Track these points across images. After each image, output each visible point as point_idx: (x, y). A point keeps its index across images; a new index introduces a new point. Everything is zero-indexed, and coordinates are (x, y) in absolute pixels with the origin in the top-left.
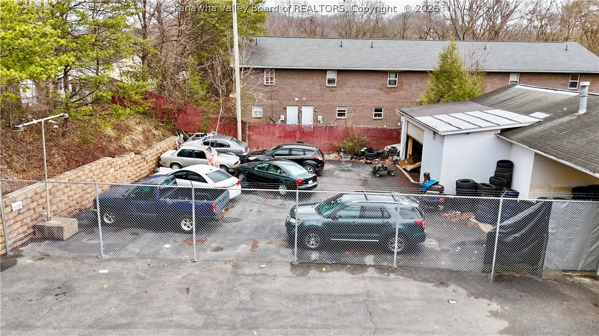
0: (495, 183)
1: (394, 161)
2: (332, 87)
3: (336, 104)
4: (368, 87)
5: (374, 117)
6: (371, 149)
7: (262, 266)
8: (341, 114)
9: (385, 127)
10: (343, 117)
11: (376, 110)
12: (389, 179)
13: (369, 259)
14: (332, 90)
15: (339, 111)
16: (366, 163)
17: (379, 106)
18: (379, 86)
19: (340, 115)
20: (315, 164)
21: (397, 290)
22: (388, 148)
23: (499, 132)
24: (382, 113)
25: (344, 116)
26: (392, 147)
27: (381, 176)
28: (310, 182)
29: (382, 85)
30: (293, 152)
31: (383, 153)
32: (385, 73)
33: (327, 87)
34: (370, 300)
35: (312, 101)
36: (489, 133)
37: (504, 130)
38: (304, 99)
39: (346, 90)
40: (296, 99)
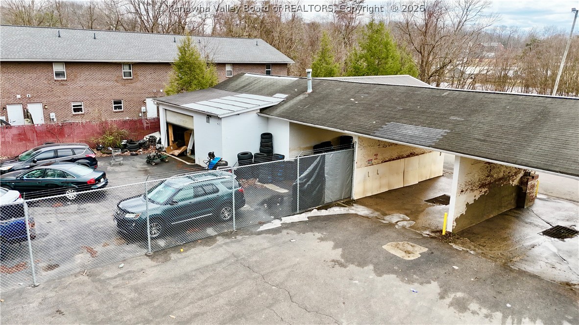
0: (266, 152)
1: (158, 150)
2: (62, 81)
3: (70, 98)
4: (104, 80)
5: (114, 110)
6: (131, 141)
7: (121, 266)
8: (77, 109)
9: (127, 118)
10: (80, 113)
11: (115, 103)
12: (165, 166)
13: (210, 231)
14: (62, 83)
15: (74, 106)
16: (132, 155)
17: (117, 98)
18: (115, 78)
19: (75, 110)
20: (88, 163)
21: (251, 246)
22: (146, 138)
23: (259, 111)
24: (122, 105)
25: (82, 111)
26: (151, 137)
27: (156, 164)
28: (102, 180)
29: (118, 77)
30: (59, 154)
31: (144, 143)
32: (119, 65)
33: (55, 81)
34: (239, 259)
35: (40, 97)
36: (251, 112)
37: (262, 110)
38: (28, 96)
39: (80, 83)
40: (19, 96)
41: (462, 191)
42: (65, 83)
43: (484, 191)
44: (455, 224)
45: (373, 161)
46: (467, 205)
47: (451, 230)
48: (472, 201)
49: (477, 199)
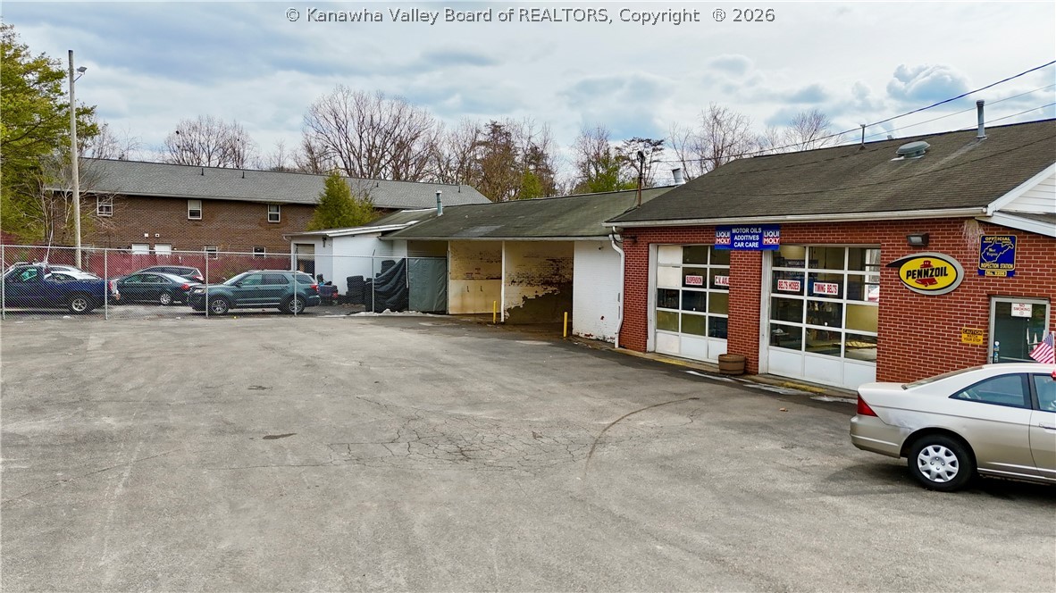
2: (196, 221)
3: (204, 241)
4: (244, 222)
11: (256, 250)
14: (196, 224)
17: (259, 244)
18: (257, 220)
23: (380, 234)
24: (264, 253)
29: (262, 220)
32: (263, 205)
33: (189, 220)
35: (169, 237)
36: (371, 235)
37: (384, 233)
38: (157, 235)
39: (216, 225)
40: (146, 235)
41: (513, 282)
42: (199, 223)
43: (550, 290)
44: (507, 314)
45: (474, 276)
46: (525, 298)
47: (502, 320)
48: (531, 296)
49: (540, 295)
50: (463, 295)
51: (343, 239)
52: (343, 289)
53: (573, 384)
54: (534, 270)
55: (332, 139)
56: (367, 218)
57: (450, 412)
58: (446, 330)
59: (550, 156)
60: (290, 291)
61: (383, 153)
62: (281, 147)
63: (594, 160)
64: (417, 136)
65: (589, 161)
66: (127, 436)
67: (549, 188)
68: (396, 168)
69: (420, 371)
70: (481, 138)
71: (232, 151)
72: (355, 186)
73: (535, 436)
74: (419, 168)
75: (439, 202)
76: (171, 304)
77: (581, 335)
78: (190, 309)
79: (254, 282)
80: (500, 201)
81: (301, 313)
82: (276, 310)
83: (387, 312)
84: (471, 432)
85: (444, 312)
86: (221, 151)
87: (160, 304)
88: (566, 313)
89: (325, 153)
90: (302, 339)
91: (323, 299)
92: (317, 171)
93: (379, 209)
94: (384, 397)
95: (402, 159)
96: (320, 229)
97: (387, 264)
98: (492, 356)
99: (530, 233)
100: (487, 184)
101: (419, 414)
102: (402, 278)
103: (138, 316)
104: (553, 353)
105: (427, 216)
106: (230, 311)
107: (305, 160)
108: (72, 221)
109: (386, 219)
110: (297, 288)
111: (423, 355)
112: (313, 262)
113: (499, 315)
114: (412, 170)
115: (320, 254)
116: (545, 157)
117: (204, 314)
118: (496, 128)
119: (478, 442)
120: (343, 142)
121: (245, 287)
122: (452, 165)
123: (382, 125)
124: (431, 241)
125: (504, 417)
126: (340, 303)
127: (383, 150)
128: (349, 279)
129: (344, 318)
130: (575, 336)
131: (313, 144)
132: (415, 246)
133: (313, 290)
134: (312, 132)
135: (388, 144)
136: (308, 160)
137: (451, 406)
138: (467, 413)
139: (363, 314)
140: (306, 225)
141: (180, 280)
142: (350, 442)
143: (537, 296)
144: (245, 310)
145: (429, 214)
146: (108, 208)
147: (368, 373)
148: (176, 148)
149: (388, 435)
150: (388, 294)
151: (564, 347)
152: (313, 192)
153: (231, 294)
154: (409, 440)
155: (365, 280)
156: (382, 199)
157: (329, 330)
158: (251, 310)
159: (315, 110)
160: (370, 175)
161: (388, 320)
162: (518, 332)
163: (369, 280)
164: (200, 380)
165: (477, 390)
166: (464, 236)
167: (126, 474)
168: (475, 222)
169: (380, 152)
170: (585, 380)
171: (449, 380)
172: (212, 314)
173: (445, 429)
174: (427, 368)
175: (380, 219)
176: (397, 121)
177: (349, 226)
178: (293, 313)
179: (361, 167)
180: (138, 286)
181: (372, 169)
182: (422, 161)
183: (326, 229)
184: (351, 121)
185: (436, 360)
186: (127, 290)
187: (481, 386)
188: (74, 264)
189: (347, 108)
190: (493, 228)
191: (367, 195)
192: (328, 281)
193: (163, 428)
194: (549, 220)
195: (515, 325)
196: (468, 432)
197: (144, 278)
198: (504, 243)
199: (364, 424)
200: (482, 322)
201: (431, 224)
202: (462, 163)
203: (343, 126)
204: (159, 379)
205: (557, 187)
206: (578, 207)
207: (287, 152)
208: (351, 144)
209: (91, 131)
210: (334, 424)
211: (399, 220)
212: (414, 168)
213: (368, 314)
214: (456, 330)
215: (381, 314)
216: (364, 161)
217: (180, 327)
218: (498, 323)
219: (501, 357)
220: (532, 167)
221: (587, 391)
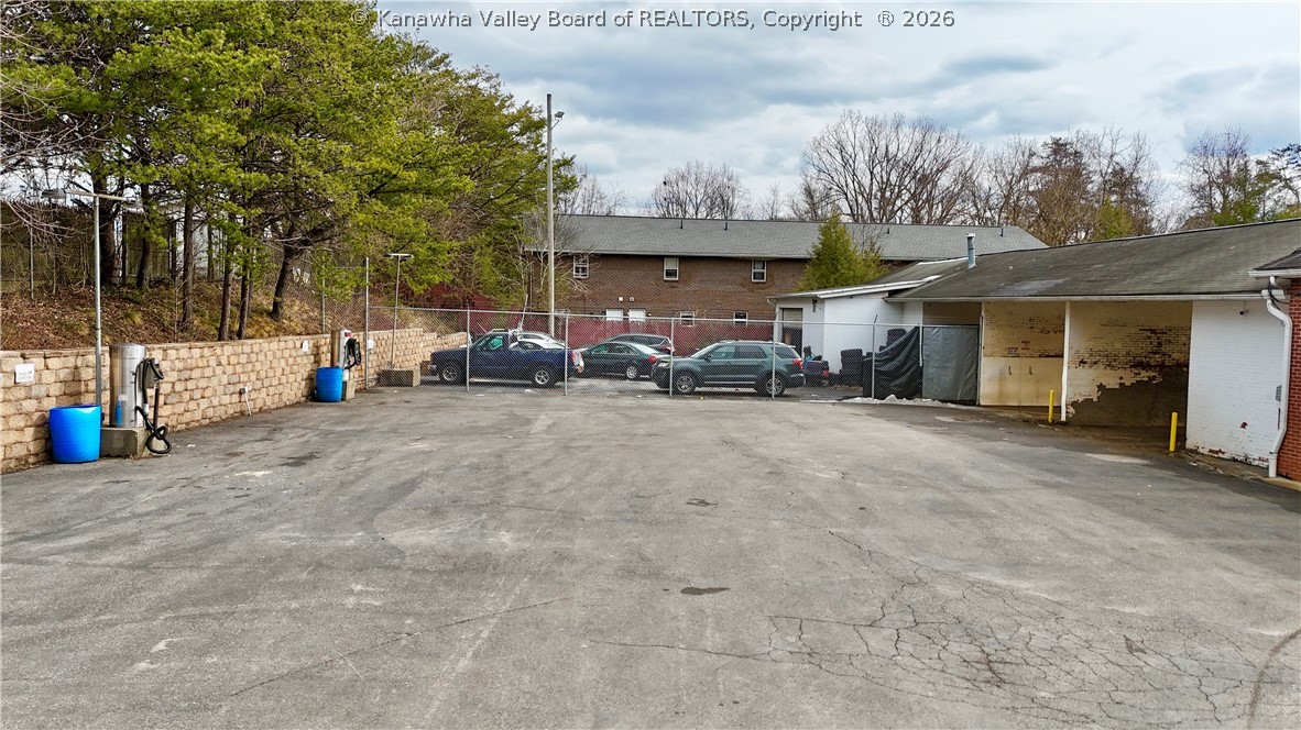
2: (672, 282)
3: (679, 306)
4: (725, 282)
11: (737, 316)
14: (672, 285)
15: (683, 317)
17: (741, 309)
18: (741, 281)
23: (887, 295)
24: (746, 320)
29: (746, 279)
32: (747, 261)
33: (665, 282)
35: (644, 301)
36: (874, 296)
37: (892, 293)
38: (632, 299)
39: (694, 286)
40: (621, 299)
41: (1082, 362)
42: (675, 284)
43: (1145, 375)
44: (1072, 410)
45: (1020, 351)
46: (1101, 387)
47: (1063, 418)
48: (1112, 382)
49: (1128, 383)
50: (1001, 379)
51: (838, 300)
52: (835, 366)
53: (1197, 541)
54: (1118, 345)
55: (836, 178)
56: (871, 274)
57: (974, 576)
58: (975, 430)
59: (1145, 180)
60: (767, 368)
61: (900, 191)
62: (775, 192)
63: (1220, 181)
64: (945, 166)
65: (1211, 184)
66: (514, 565)
67: (1142, 226)
68: (916, 211)
69: (930, 496)
70: (1036, 162)
71: (721, 201)
72: (858, 234)
73: (1130, 647)
74: (946, 210)
75: (970, 249)
76: (637, 379)
77: (1201, 451)
78: (653, 386)
79: (728, 355)
80: (1063, 244)
81: (780, 396)
82: (752, 390)
83: (891, 398)
84: (1008, 623)
85: (973, 402)
86: (709, 202)
87: (626, 378)
88: (1175, 415)
89: (827, 196)
90: (773, 433)
91: (810, 378)
92: (816, 219)
93: (887, 262)
94: (870, 535)
95: (925, 197)
96: (812, 290)
97: (894, 334)
98: (1048, 477)
99: (1113, 289)
100: (1042, 224)
101: (921, 574)
102: (914, 353)
103: (599, 393)
104: (1151, 479)
105: (953, 269)
106: (697, 389)
107: (804, 206)
108: (547, 284)
109: (898, 275)
110: (776, 363)
111: (936, 468)
112: (801, 331)
113: (1057, 409)
114: (938, 211)
115: (808, 320)
116: (1138, 182)
117: (668, 393)
118: (1059, 148)
119: (1021, 645)
120: (849, 181)
121: (715, 361)
122: (993, 201)
123: (900, 155)
124: (957, 303)
125: (1067, 598)
126: (831, 384)
127: (899, 187)
128: (844, 354)
129: (834, 404)
130: (1191, 451)
131: (814, 186)
132: (936, 310)
133: (796, 367)
134: (813, 172)
135: (907, 179)
136: (807, 206)
137: (974, 565)
138: (1002, 582)
139: (858, 400)
140: (794, 283)
141: (647, 350)
142: (804, 616)
143: (1121, 384)
144: (716, 389)
145: (957, 266)
146: (584, 269)
147: (851, 491)
148: (662, 199)
149: (865, 610)
150: (893, 375)
151: (1173, 470)
152: (804, 244)
153: (699, 369)
154: (900, 624)
155: (864, 354)
156: (892, 248)
157: (810, 421)
158: (724, 389)
159: (817, 144)
160: (881, 220)
161: (892, 410)
162: (1088, 439)
163: (869, 354)
164: (632, 484)
165: (1019, 538)
166: (1006, 295)
167: (485, 635)
168: (1023, 275)
169: (896, 191)
170: (1218, 535)
171: (973, 514)
172: (677, 393)
173: (961, 609)
174: (939, 489)
175: (888, 275)
176: (920, 149)
177: (848, 285)
178: (771, 396)
179: (870, 210)
180: (606, 357)
181: (884, 214)
182: (950, 199)
183: (819, 288)
184: (860, 154)
185: (955, 478)
186: (592, 361)
187: (1027, 530)
188: (547, 331)
189: (856, 137)
190: (1051, 283)
191: (873, 244)
192: (817, 355)
193: (561, 557)
194: (1146, 270)
195: (1083, 427)
196: (1002, 621)
197: (610, 347)
198: (1068, 306)
199: (832, 583)
200: (1032, 420)
201: (957, 279)
202: (1007, 197)
203: (851, 162)
204: (588, 479)
205: (1154, 224)
206: (1200, 247)
207: (782, 196)
208: (859, 183)
209: (568, 185)
210: (787, 577)
211: (914, 274)
212: (940, 208)
213: (866, 400)
214: (989, 431)
215: (882, 402)
216: (875, 204)
217: (639, 407)
218: (1057, 423)
219: (1061, 479)
220: (1114, 198)
221: (1225, 558)
